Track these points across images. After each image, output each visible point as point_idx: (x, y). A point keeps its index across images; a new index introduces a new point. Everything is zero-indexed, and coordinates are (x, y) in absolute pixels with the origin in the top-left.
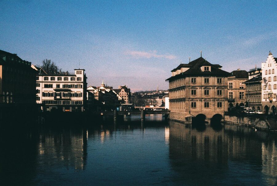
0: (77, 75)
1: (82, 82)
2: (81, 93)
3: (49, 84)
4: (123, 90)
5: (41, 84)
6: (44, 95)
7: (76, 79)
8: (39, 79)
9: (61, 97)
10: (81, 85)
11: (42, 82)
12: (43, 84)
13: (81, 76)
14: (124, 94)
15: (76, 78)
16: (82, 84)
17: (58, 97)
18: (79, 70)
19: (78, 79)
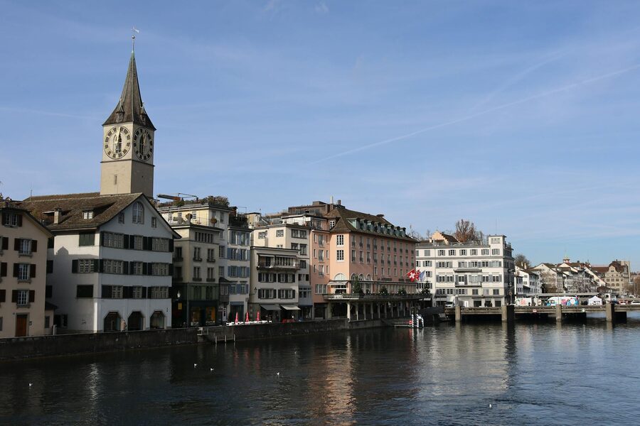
0: (492, 245)
1: (500, 258)
2: (501, 276)
3: (445, 261)
4: (612, 268)
5: (433, 261)
6: (440, 279)
7: (491, 252)
8: (419, 254)
9: (466, 283)
10: (500, 262)
11: (435, 259)
12: (437, 261)
13: (500, 247)
14: (615, 275)
15: (490, 250)
16: (502, 260)
17: (462, 283)
18: (496, 236)
19: (495, 251)
